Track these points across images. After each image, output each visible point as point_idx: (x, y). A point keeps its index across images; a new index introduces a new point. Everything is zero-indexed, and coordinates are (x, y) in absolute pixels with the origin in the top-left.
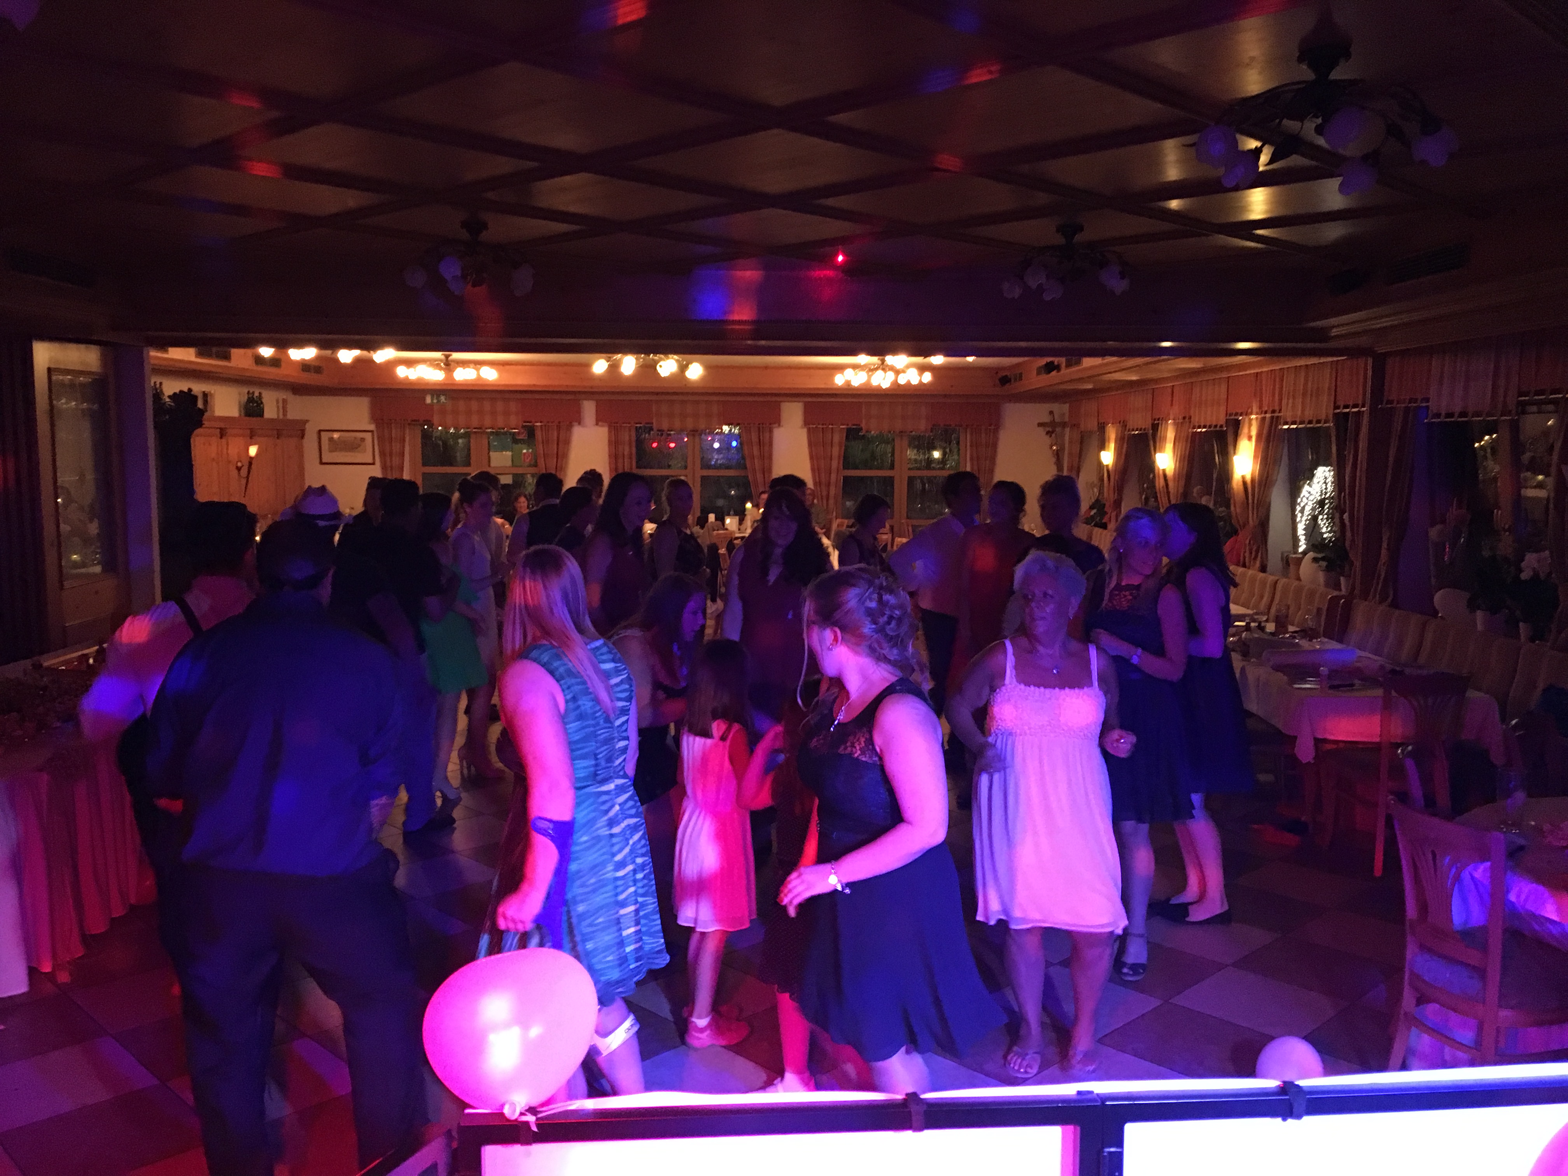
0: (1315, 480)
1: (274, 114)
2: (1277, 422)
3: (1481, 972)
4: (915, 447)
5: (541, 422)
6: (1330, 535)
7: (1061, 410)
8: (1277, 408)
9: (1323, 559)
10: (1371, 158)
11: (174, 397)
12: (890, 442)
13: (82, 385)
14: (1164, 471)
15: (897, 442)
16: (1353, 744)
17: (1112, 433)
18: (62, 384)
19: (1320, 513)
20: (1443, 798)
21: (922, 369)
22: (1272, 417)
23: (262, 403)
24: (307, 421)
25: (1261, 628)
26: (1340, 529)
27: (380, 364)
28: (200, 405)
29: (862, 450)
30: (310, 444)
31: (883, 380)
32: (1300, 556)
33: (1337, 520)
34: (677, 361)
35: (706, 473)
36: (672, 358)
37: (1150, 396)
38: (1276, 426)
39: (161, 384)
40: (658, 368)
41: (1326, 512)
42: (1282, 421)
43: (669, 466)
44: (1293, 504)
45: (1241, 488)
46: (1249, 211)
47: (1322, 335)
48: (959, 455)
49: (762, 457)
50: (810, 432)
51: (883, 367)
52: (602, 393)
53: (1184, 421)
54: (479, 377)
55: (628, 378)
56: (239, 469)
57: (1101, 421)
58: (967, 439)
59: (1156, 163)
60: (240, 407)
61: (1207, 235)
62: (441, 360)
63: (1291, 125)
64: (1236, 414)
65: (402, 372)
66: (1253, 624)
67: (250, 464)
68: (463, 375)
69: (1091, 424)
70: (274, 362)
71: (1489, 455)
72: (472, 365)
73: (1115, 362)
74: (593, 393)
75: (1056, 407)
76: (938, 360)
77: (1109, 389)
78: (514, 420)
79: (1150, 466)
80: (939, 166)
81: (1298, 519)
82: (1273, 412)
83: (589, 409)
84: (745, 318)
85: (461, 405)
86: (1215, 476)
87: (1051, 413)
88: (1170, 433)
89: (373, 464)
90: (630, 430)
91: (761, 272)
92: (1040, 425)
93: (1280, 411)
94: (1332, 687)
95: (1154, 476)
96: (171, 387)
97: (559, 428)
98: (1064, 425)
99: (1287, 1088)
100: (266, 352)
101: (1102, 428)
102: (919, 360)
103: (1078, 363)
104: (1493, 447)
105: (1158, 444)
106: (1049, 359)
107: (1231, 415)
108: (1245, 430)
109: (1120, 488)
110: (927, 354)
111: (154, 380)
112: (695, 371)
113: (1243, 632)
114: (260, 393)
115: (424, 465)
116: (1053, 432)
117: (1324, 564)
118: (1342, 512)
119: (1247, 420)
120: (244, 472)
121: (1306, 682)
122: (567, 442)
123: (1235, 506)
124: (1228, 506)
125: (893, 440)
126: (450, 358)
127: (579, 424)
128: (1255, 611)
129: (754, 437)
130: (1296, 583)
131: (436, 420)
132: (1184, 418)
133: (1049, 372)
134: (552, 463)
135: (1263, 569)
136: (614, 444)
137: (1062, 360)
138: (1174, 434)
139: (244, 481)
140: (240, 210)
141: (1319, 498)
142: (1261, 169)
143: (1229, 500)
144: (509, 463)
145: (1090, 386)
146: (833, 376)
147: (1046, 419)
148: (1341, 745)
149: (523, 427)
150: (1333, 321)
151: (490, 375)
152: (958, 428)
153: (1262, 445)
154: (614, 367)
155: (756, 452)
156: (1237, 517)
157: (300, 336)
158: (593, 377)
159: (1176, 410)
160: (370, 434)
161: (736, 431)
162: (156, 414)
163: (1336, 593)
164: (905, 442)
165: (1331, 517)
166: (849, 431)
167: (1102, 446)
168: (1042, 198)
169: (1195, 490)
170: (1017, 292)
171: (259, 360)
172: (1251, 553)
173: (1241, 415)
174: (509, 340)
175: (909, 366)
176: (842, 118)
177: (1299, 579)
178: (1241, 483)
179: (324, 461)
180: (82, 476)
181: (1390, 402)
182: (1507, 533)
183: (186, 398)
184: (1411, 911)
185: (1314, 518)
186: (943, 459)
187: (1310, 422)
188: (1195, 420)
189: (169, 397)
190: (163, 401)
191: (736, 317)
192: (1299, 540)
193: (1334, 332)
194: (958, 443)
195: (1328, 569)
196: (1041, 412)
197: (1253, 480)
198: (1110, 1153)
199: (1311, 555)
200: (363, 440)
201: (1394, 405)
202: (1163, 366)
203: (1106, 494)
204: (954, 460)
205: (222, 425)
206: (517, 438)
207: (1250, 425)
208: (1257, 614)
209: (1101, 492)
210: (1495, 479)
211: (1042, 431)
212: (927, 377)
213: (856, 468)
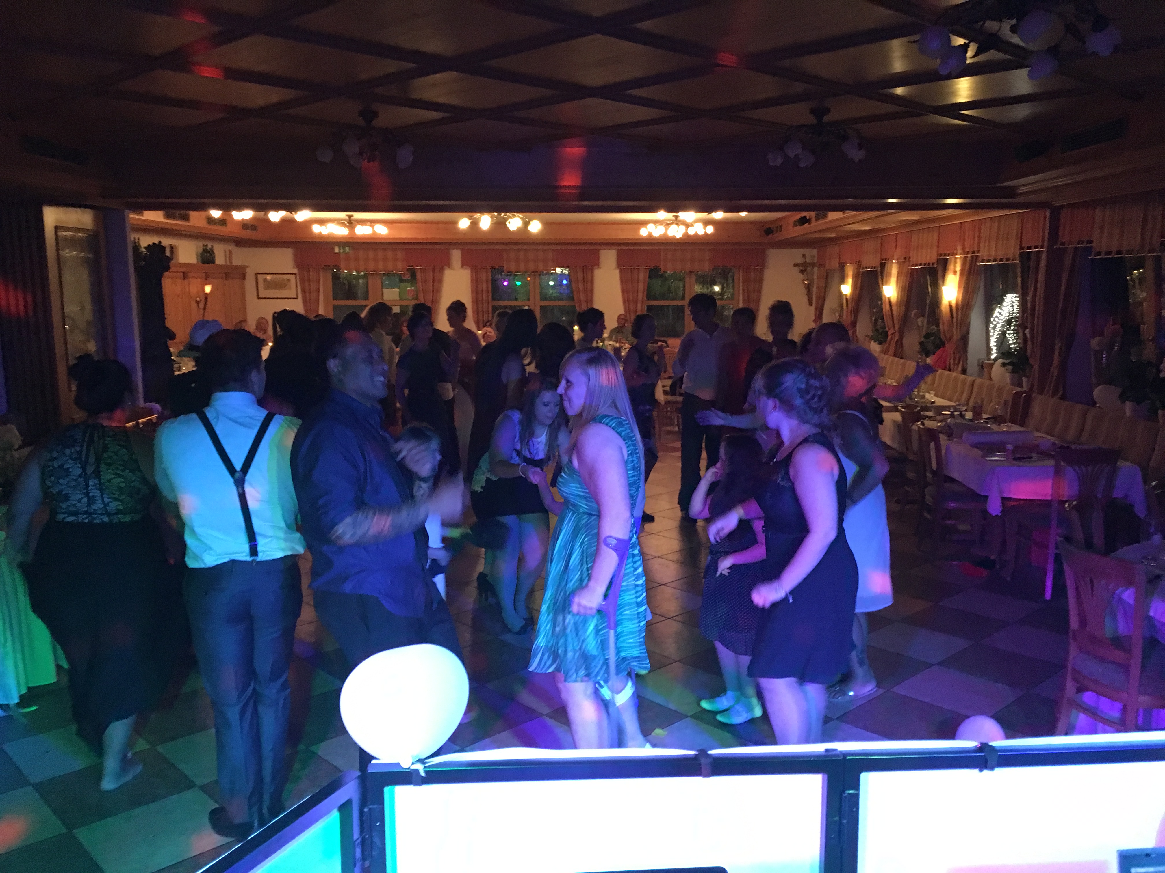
0: (1005, 304)
1: (216, 29)
2: (976, 259)
3: (1126, 668)
4: (700, 283)
5: (421, 266)
6: (1016, 346)
7: (811, 253)
8: (976, 249)
9: (1009, 364)
10: (1053, 51)
11: (148, 248)
12: (682, 279)
13: (81, 239)
14: (889, 298)
15: (687, 280)
16: (1030, 502)
17: (850, 271)
18: (65, 239)
19: (1008, 330)
20: (1098, 540)
21: (707, 223)
22: (972, 257)
23: (214, 253)
24: (247, 267)
25: (962, 416)
26: (1024, 341)
27: (302, 222)
28: (168, 253)
29: (661, 286)
30: (250, 283)
31: (677, 232)
32: (992, 362)
33: (1021, 335)
34: (522, 218)
35: (545, 303)
36: (519, 217)
37: (879, 241)
38: (976, 262)
39: (139, 239)
40: (507, 223)
41: (1012, 328)
42: (980, 259)
43: (516, 299)
44: (987, 322)
45: (948, 310)
46: (956, 96)
47: (1012, 192)
48: (734, 287)
49: (586, 291)
50: (621, 272)
51: (677, 221)
52: (466, 244)
53: (905, 260)
54: (374, 233)
55: (484, 232)
56: (198, 302)
57: (842, 261)
58: (739, 276)
59: (885, 58)
60: (197, 255)
61: (926, 115)
62: (345, 220)
63: (991, 25)
64: (945, 255)
65: (316, 229)
66: (956, 413)
67: (206, 298)
68: (362, 231)
69: (834, 264)
70: (222, 222)
71: (1137, 285)
72: (368, 224)
73: (854, 216)
74: (459, 244)
75: (807, 251)
76: (719, 215)
77: (847, 238)
78: (400, 265)
79: (878, 296)
80: (720, 62)
81: (991, 334)
82: (974, 252)
83: (456, 255)
84: (573, 183)
85: (361, 254)
86: (928, 302)
87: (804, 256)
88: (894, 270)
89: (296, 298)
90: (487, 272)
91: (584, 149)
92: (795, 265)
93: (978, 252)
94: (1014, 459)
95: (882, 304)
96: (146, 241)
97: (434, 270)
98: (813, 265)
99: (984, 747)
100: (216, 214)
101: (842, 267)
102: (704, 215)
103: (825, 216)
104: (1141, 279)
105: (884, 277)
106: (803, 214)
107: (941, 255)
108: (951, 267)
109: (856, 312)
110: (709, 210)
111: (133, 236)
112: (535, 227)
113: (948, 419)
114: (212, 246)
115: (335, 298)
116: (805, 270)
117: (1010, 367)
118: (1026, 328)
119: (953, 259)
120: (202, 305)
121: (995, 456)
122: (440, 281)
123: (943, 325)
124: (938, 325)
125: (684, 278)
126: (352, 218)
127: (449, 267)
128: (957, 403)
129: (580, 276)
130: (987, 382)
131: (342, 266)
132: (905, 258)
133: (803, 224)
134: (429, 297)
135: (964, 372)
136: (476, 282)
137: (813, 214)
138: (897, 271)
139: (202, 311)
140: (194, 104)
141: (1008, 318)
142: (968, 61)
143: (938, 320)
144: (398, 298)
145: (833, 235)
146: (639, 229)
147: (799, 260)
148: (1021, 502)
149: (408, 270)
150: (1022, 181)
151: (382, 231)
152: (733, 268)
153: (965, 278)
154: (475, 224)
155: (581, 286)
156: (944, 332)
157: (239, 201)
158: (458, 231)
159: (899, 252)
160: (294, 276)
161: (566, 271)
162: (135, 262)
163: (1019, 389)
164: (693, 278)
165: (1016, 332)
166: (651, 270)
167: (842, 281)
168: (799, 87)
169: (913, 313)
170: (779, 161)
171: (211, 220)
172: (954, 359)
173: (948, 256)
174: (396, 202)
175: (697, 221)
176: (646, 25)
177: (990, 379)
178: (948, 307)
179: (261, 296)
180: (83, 309)
181: (1063, 244)
182: (1151, 343)
183: (157, 249)
184: (1074, 623)
185: (1004, 333)
186: (722, 292)
187: (1001, 260)
188: (914, 260)
189: (145, 248)
190: (140, 252)
191: (566, 183)
192: (992, 350)
193: (1022, 190)
194: (733, 279)
195: (1013, 371)
196: (797, 255)
197: (957, 305)
198: (849, 794)
199: (1000, 361)
200: (289, 280)
201: (1066, 246)
202: (889, 218)
203: (844, 316)
204: (730, 292)
205: (184, 270)
206: (403, 278)
207: (956, 262)
208: (959, 405)
209: (841, 316)
210: (1141, 304)
211: (797, 270)
212: (710, 230)
213: (655, 299)
